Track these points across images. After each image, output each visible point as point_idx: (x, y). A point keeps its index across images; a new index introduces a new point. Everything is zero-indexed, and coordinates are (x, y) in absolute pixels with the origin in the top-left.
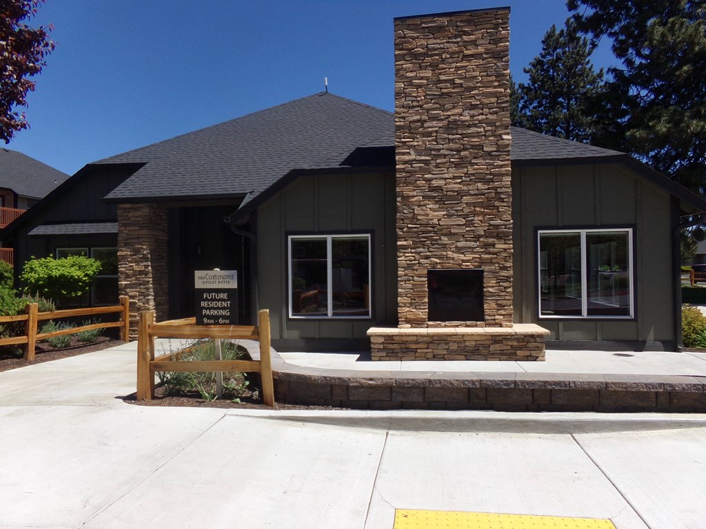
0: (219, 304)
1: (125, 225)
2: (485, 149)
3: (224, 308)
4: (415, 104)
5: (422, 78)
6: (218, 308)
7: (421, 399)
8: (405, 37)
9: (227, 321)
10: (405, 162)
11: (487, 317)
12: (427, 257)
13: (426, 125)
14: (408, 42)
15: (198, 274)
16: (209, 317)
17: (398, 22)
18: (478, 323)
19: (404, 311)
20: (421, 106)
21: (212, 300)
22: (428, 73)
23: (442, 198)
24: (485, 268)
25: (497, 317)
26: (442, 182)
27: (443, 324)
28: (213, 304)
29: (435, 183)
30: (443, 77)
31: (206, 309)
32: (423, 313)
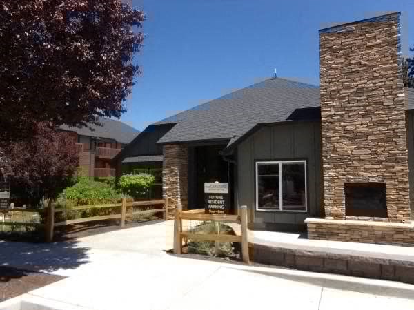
0: (218, 202)
1: (166, 157)
2: (385, 104)
3: (221, 205)
4: (334, 80)
5: (338, 64)
6: (217, 204)
7: (345, 268)
8: (326, 40)
9: (222, 212)
10: (327, 116)
11: (390, 215)
12: (344, 175)
13: (341, 92)
14: (328, 43)
15: (206, 184)
16: (212, 209)
17: (321, 32)
18: (383, 219)
19: (328, 209)
20: (338, 81)
21: (214, 200)
22: (342, 60)
23: (353, 137)
24: (387, 182)
25: (398, 216)
26: (353, 128)
27: (357, 218)
28: (215, 202)
29: (348, 128)
30: (352, 62)
31: (211, 204)
32: (342, 210)
